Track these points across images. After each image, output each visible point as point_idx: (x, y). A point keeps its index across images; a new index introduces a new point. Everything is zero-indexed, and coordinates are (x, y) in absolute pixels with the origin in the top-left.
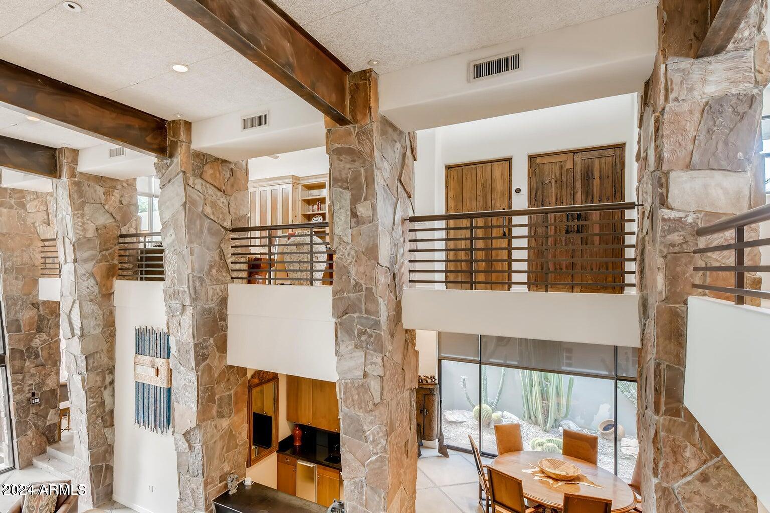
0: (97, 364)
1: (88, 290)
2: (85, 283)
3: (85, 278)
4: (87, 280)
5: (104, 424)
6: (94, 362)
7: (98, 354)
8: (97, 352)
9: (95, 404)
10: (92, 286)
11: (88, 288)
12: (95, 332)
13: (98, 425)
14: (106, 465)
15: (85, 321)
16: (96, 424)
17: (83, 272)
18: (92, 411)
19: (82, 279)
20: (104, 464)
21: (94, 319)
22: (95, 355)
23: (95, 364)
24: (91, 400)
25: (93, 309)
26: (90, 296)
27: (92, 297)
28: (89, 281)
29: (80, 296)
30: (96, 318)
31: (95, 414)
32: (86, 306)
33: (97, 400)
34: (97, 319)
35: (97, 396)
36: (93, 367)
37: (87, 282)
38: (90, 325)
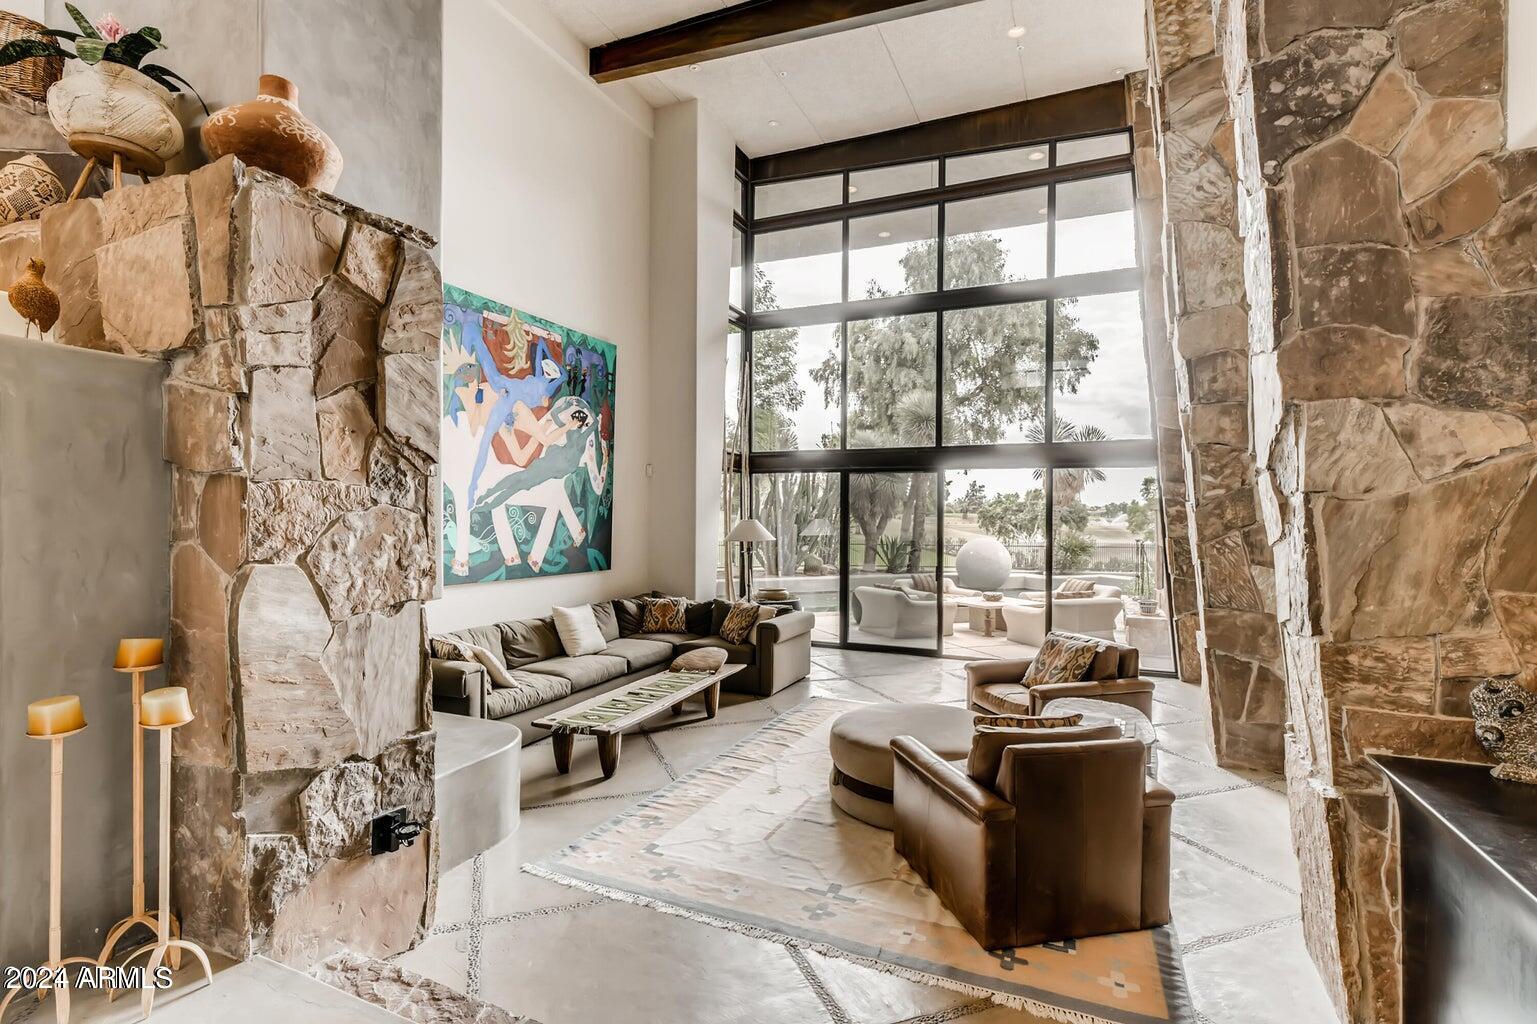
0: (1223, 386)
1: (1200, 195)
2: (1194, 177)
3: (1191, 164)
4: (1198, 167)
5: (1252, 553)
6: (1214, 380)
7: (1229, 360)
8: (1225, 354)
9: (1222, 491)
10: (1212, 183)
11: (1200, 188)
12: (1220, 302)
13: (1232, 550)
14: (1260, 667)
15: (1190, 274)
16: (1225, 544)
17: (1186, 149)
18: (1211, 506)
19: (1181, 169)
20: (1255, 666)
21: (1217, 267)
22: (1220, 360)
23: (1219, 385)
24: (1209, 478)
25: (1214, 244)
26: (1208, 210)
27: (1214, 211)
28: (1203, 169)
29: (1178, 211)
30: (1224, 265)
31: (1221, 516)
32: (1193, 236)
33: (1227, 482)
34: (1227, 267)
35: (1228, 471)
36: (1212, 392)
37: (1196, 174)
38: (1205, 283)
